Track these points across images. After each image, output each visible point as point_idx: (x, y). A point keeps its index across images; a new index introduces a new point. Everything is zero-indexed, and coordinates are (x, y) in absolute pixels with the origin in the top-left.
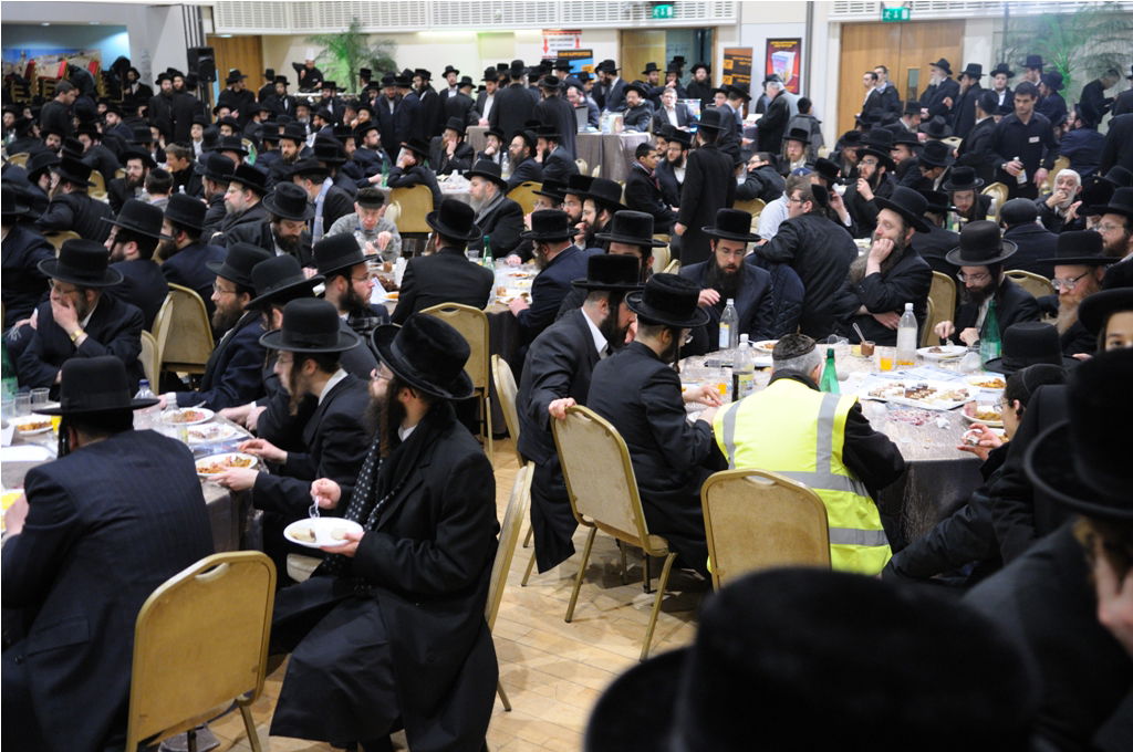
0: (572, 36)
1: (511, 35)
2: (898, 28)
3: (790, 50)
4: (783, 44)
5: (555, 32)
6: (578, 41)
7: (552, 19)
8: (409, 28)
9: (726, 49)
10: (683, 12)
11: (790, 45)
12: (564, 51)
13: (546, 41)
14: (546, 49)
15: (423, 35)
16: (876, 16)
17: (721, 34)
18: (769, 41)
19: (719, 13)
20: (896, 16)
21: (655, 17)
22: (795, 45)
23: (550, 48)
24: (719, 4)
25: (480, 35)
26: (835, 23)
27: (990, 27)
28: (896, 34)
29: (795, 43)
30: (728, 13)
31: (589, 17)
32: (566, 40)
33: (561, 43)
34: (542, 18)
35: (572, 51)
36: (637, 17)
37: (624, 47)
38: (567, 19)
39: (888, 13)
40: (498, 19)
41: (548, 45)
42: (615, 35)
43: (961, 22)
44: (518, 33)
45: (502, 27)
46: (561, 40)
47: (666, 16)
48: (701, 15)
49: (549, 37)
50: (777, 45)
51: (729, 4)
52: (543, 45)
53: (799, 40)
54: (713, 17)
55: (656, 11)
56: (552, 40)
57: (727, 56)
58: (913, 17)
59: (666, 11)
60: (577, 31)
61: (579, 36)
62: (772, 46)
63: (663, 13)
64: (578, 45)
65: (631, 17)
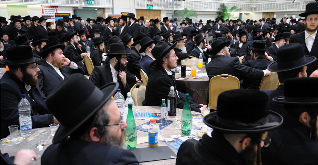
0: (54, 9)
1: (26, 6)
2: (148, 11)
5: (47, 7)
6: (57, 10)
7: (47, 2)
10: (96, 3)
13: (43, 10)
14: (43, 13)
17: (106, 10)
19: (107, 4)
20: (150, 8)
21: (87, 4)
23: (45, 12)
24: (107, 2)
25: (9, 6)
27: (165, 12)
30: (110, 4)
32: (52, 10)
34: (43, 1)
35: (61, 14)
36: (81, 4)
38: (53, 2)
41: (44, 11)
42: (72, 9)
43: (160, 11)
44: (29, 6)
45: (22, 3)
46: (49, 9)
47: (92, 4)
48: (102, 4)
49: (44, 8)
52: (42, 11)
55: (88, 2)
56: (46, 9)
58: (153, 9)
60: (56, 7)
61: (57, 9)
63: (90, 3)
64: (57, 12)
65: (79, 3)
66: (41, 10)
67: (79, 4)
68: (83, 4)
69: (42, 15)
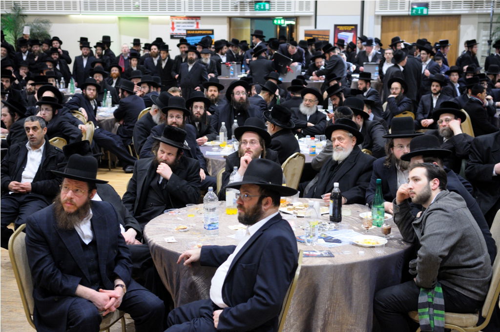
0: (194, 21)
1: (146, 19)
2: (419, 19)
3: (350, 31)
4: (345, 28)
5: (180, 18)
6: (197, 24)
7: (179, 9)
8: (63, 12)
9: (306, 31)
10: (276, 7)
11: (350, 28)
12: (189, 30)
13: (173, 24)
14: (173, 29)
15: (73, 17)
16: (406, 12)
18: (336, 26)
19: (301, 8)
20: (419, 12)
21: (256, 10)
22: (353, 28)
23: (177, 28)
24: (301, 3)
25: (119, 18)
26: (377, 16)
27: (476, 19)
28: (417, 23)
29: (353, 27)
30: (308, 8)
31: (207, 8)
32: (189, 23)
33: (184, 25)
34: (171, 8)
35: (195, 30)
36: (243, 9)
37: (232, 29)
38: (190, 9)
39: (414, 11)
40: (137, 8)
41: (175, 26)
42: (226, 21)
43: (458, 16)
44: (152, 18)
45: (140, 14)
46: (184, 23)
47: (264, 9)
48: (289, 9)
49: (175, 21)
50: (341, 28)
51: (308, 3)
52: (171, 26)
53: (356, 26)
54: (297, 10)
55: (257, 6)
56: (178, 23)
57: (306, 35)
58: (430, 13)
59: (264, 6)
60: (198, 18)
61: (199, 21)
62: (337, 28)
63: (262, 8)
64: (197, 27)
65: (239, 9)
66: (168, 24)
67: (239, 11)
68: (248, 9)
69: (172, 32)
